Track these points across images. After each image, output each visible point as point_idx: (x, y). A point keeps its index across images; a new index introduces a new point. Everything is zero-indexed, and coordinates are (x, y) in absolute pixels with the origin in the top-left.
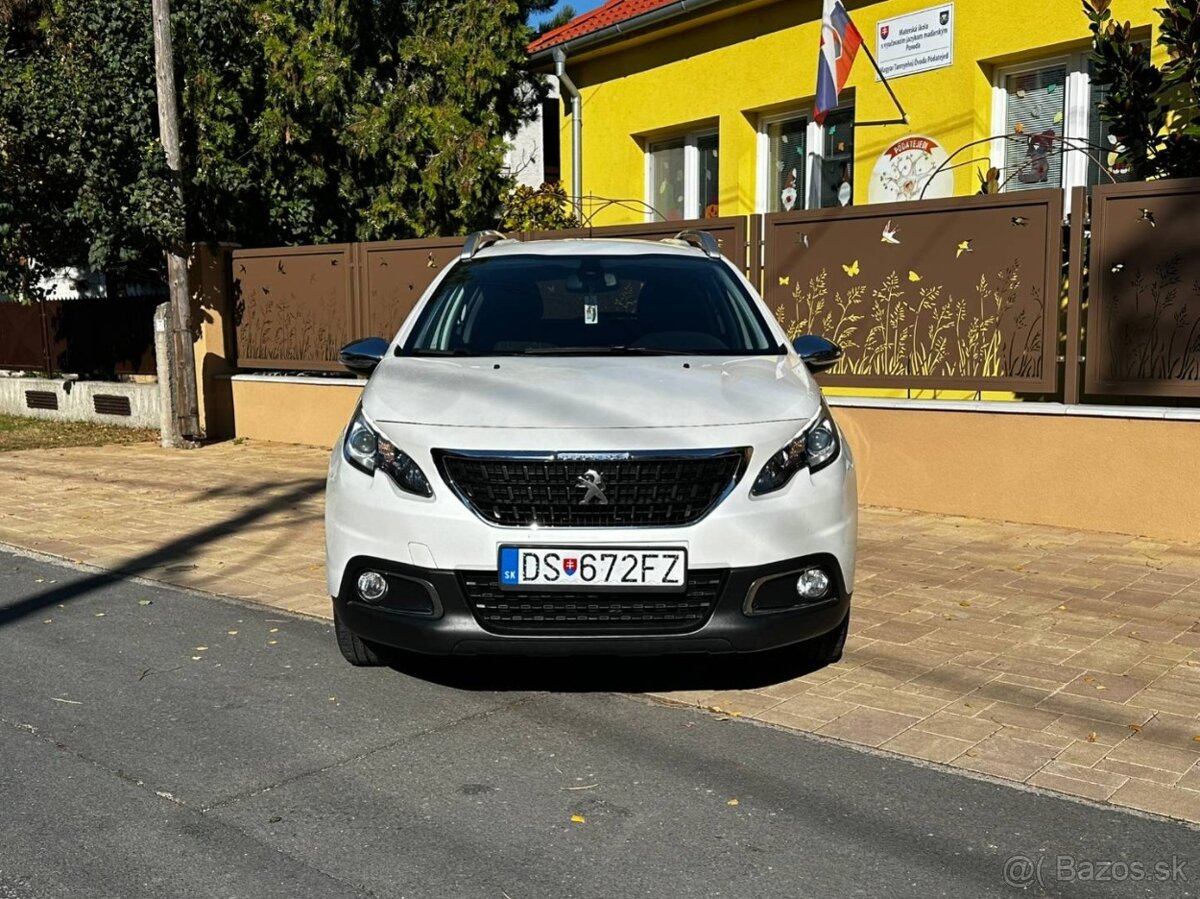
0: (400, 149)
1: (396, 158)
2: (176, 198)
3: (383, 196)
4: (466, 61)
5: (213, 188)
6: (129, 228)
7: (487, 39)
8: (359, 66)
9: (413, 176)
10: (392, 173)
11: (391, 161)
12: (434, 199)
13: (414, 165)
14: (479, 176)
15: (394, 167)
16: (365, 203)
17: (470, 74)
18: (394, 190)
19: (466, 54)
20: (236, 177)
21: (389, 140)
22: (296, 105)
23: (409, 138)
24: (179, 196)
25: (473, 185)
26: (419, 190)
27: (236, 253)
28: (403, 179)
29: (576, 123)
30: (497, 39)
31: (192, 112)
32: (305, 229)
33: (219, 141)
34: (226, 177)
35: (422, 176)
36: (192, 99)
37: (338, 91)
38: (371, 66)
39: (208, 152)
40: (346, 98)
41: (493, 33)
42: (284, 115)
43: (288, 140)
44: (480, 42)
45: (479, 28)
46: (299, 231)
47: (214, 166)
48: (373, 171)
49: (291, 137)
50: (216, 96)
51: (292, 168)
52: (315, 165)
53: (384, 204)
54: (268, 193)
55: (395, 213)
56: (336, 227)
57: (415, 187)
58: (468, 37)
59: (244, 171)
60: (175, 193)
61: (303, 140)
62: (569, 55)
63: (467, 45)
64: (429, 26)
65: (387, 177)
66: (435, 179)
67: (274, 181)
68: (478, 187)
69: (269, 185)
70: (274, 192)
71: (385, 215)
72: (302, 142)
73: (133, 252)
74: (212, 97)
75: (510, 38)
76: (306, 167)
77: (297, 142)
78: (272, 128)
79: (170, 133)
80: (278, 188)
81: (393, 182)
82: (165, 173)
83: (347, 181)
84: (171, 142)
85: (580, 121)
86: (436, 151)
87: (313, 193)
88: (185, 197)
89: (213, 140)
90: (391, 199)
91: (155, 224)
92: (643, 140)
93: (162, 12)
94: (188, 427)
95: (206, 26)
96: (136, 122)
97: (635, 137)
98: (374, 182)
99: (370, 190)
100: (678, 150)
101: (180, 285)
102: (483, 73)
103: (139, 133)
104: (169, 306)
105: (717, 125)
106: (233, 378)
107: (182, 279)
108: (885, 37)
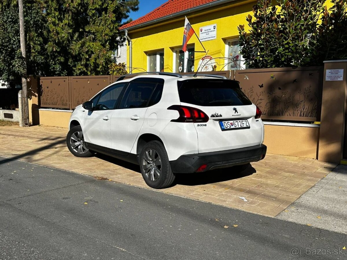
0: (84, 53)
1: (83, 55)
2: (24, 64)
3: (80, 64)
4: (102, 31)
5: (34, 62)
6: (12, 71)
7: (108, 26)
8: (74, 32)
9: (87, 60)
10: (82, 59)
11: (81, 56)
12: (93, 66)
13: (87, 57)
14: (104, 60)
15: (82, 57)
16: (75, 66)
17: (103, 35)
18: (82, 63)
19: (102, 30)
20: (40, 59)
21: (81, 51)
22: (57, 41)
23: (86, 50)
24: (25, 64)
25: (103, 63)
26: (89, 63)
27: (41, 78)
28: (85, 60)
29: (130, 48)
30: (110, 26)
31: (29, 42)
32: (59, 72)
33: (36, 50)
34: (38, 59)
35: (90, 60)
36: (29, 40)
37: (69, 38)
38: (77, 32)
39: (33, 52)
40: (70, 40)
41: (109, 25)
42: (53, 44)
43: (54, 50)
44: (106, 27)
45: (105, 23)
46: (57, 73)
47: (34, 56)
48: (77, 58)
49: (55, 49)
50: (36, 39)
51: (56, 57)
52: (62, 56)
53: (79, 67)
54: (49, 63)
55: (82, 69)
56: (67, 72)
57: (88, 62)
58: (103, 25)
59: (43, 57)
60: (24, 63)
61: (58, 50)
62: (129, 31)
63: (103, 28)
64: (93, 22)
65: (80, 60)
66: (93, 61)
67: (51, 60)
68: (104, 63)
69: (50, 61)
70: (51, 63)
71: (80, 69)
72: (58, 51)
73: (13, 77)
74: (35, 39)
75: (114, 26)
76: (59, 57)
77: (56, 51)
78: (50, 47)
79: (23, 48)
80: (52, 62)
81: (82, 61)
82: (22, 58)
83: (70, 60)
84: (23, 50)
85: (132, 47)
86: (94, 54)
87: (60, 63)
88: (27, 63)
89: (35, 50)
90: (82, 65)
91: (19, 70)
92: (147, 53)
93: (22, 17)
94: (26, 121)
95: (33, 21)
96: (14, 45)
97: (145, 52)
98: (77, 61)
99: (76, 63)
100: (155, 56)
101: (25, 86)
102: (107, 35)
103: (15, 48)
104: (22, 91)
105: (164, 50)
106: (39, 109)
107: (26, 84)
108: (201, 31)
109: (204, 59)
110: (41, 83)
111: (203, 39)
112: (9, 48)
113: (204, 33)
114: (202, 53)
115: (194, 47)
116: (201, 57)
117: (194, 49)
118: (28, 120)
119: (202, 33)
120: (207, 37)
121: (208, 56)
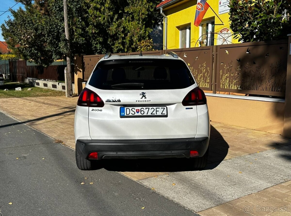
0: (120, 33)
1: (119, 34)
2: (68, 45)
3: (117, 43)
4: (139, 11)
5: (77, 43)
6: (58, 52)
7: (144, 6)
8: (114, 14)
9: (124, 38)
10: (119, 38)
11: (118, 35)
12: (128, 43)
13: (123, 36)
14: (137, 38)
15: (119, 36)
16: (113, 44)
17: (140, 14)
18: (119, 41)
19: (139, 9)
20: (82, 40)
21: (117, 31)
22: (95, 24)
23: (122, 30)
24: (69, 45)
25: (136, 40)
26: (125, 41)
27: (84, 56)
28: (121, 39)
29: (166, 24)
30: (146, 6)
31: (72, 27)
32: (100, 51)
33: (78, 33)
34: (79, 40)
35: (126, 38)
36: (72, 25)
37: (109, 20)
38: (117, 14)
39: (76, 35)
40: (110, 21)
41: (145, 5)
42: (93, 27)
43: (93, 32)
44: (142, 6)
45: (142, 4)
46: (98, 51)
47: (77, 38)
48: (115, 37)
49: (94, 31)
50: (78, 23)
51: (96, 37)
52: (101, 37)
53: (117, 45)
54: (92, 43)
55: (119, 46)
56: (106, 50)
57: (124, 41)
59: (84, 39)
60: (68, 44)
61: (97, 32)
62: (163, 8)
63: (140, 7)
64: (132, 3)
65: (117, 39)
66: (128, 39)
67: (93, 40)
68: (137, 40)
69: (92, 41)
70: (93, 43)
71: (117, 47)
72: (96, 32)
73: (59, 57)
74: (77, 24)
75: (149, 6)
76: (98, 37)
77: (95, 32)
78: (91, 30)
79: (67, 32)
80: (94, 42)
81: (119, 40)
82: (65, 40)
83: (109, 40)
84: (67, 33)
85: (167, 24)
86: (129, 33)
87: (100, 43)
88: (70, 45)
89: (77, 33)
90: (119, 44)
91: (63, 51)
92: (179, 28)
93: (65, 6)
94: (70, 93)
95: (75, 8)
96: (60, 30)
97: (177, 27)
98: (115, 40)
99: (115, 42)
100: (185, 30)
101: (69, 63)
102: (143, 14)
103: (61, 32)
104: (67, 68)
105: (190, 25)
106: (82, 83)
107: (69, 62)
108: (220, 4)
109: (222, 31)
110: (84, 61)
111: (221, 12)
112: (55, 33)
113: (222, 6)
114: (221, 25)
115: (214, 20)
116: (219, 30)
117: (214, 22)
118: (71, 91)
119: (221, 6)
120: (225, 10)
121: (226, 29)
